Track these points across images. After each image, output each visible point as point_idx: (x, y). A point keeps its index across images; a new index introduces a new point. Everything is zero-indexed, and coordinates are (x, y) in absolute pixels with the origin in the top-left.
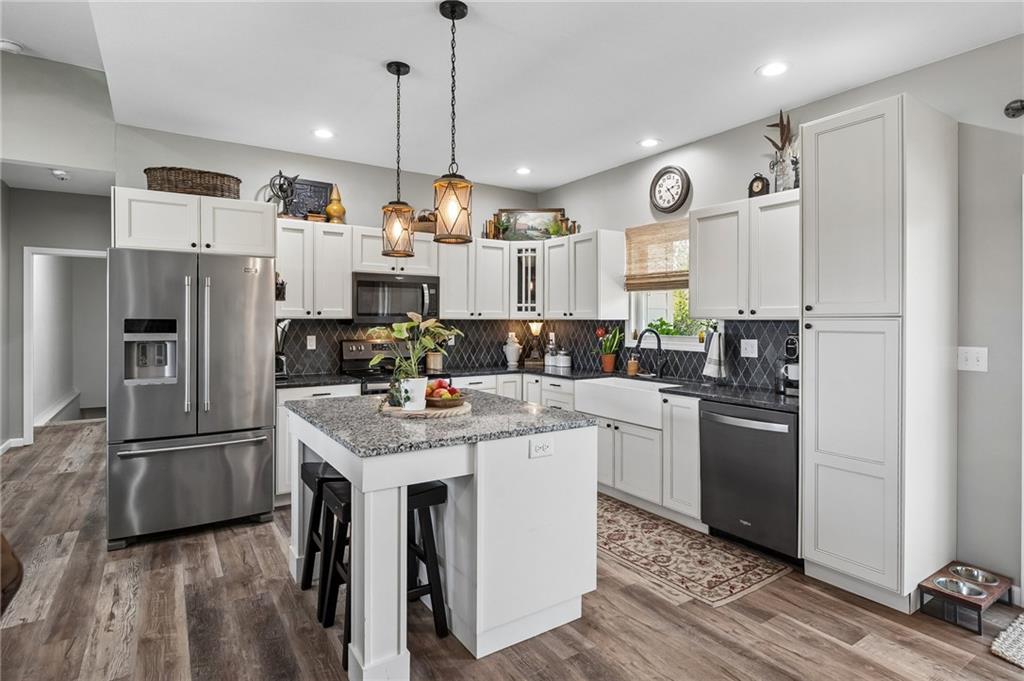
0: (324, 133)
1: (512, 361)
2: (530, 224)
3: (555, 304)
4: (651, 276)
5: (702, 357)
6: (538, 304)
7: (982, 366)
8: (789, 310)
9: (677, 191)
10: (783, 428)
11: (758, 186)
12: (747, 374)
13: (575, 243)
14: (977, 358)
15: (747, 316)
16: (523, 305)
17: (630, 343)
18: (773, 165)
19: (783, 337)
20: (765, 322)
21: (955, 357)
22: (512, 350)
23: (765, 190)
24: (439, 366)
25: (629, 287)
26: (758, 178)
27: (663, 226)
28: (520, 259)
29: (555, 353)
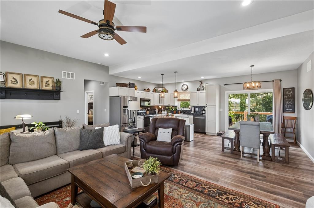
0: (140, 77)
1: (157, 112)
2: (160, 90)
3: (165, 103)
4: (181, 99)
5: (191, 111)
6: (163, 103)
7: (222, 111)
8: (204, 105)
9: (186, 88)
10: (204, 118)
11: (198, 89)
12: (196, 113)
13: (170, 94)
14: (222, 110)
15: (198, 105)
16: (160, 103)
17: (178, 109)
18: (200, 86)
19: (202, 108)
20: (200, 106)
21: (219, 110)
22: (157, 111)
23: (199, 90)
24: (148, 113)
25: (178, 101)
26: (198, 88)
27: (184, 92)
28: (160, 96)
29: (164, 111)
